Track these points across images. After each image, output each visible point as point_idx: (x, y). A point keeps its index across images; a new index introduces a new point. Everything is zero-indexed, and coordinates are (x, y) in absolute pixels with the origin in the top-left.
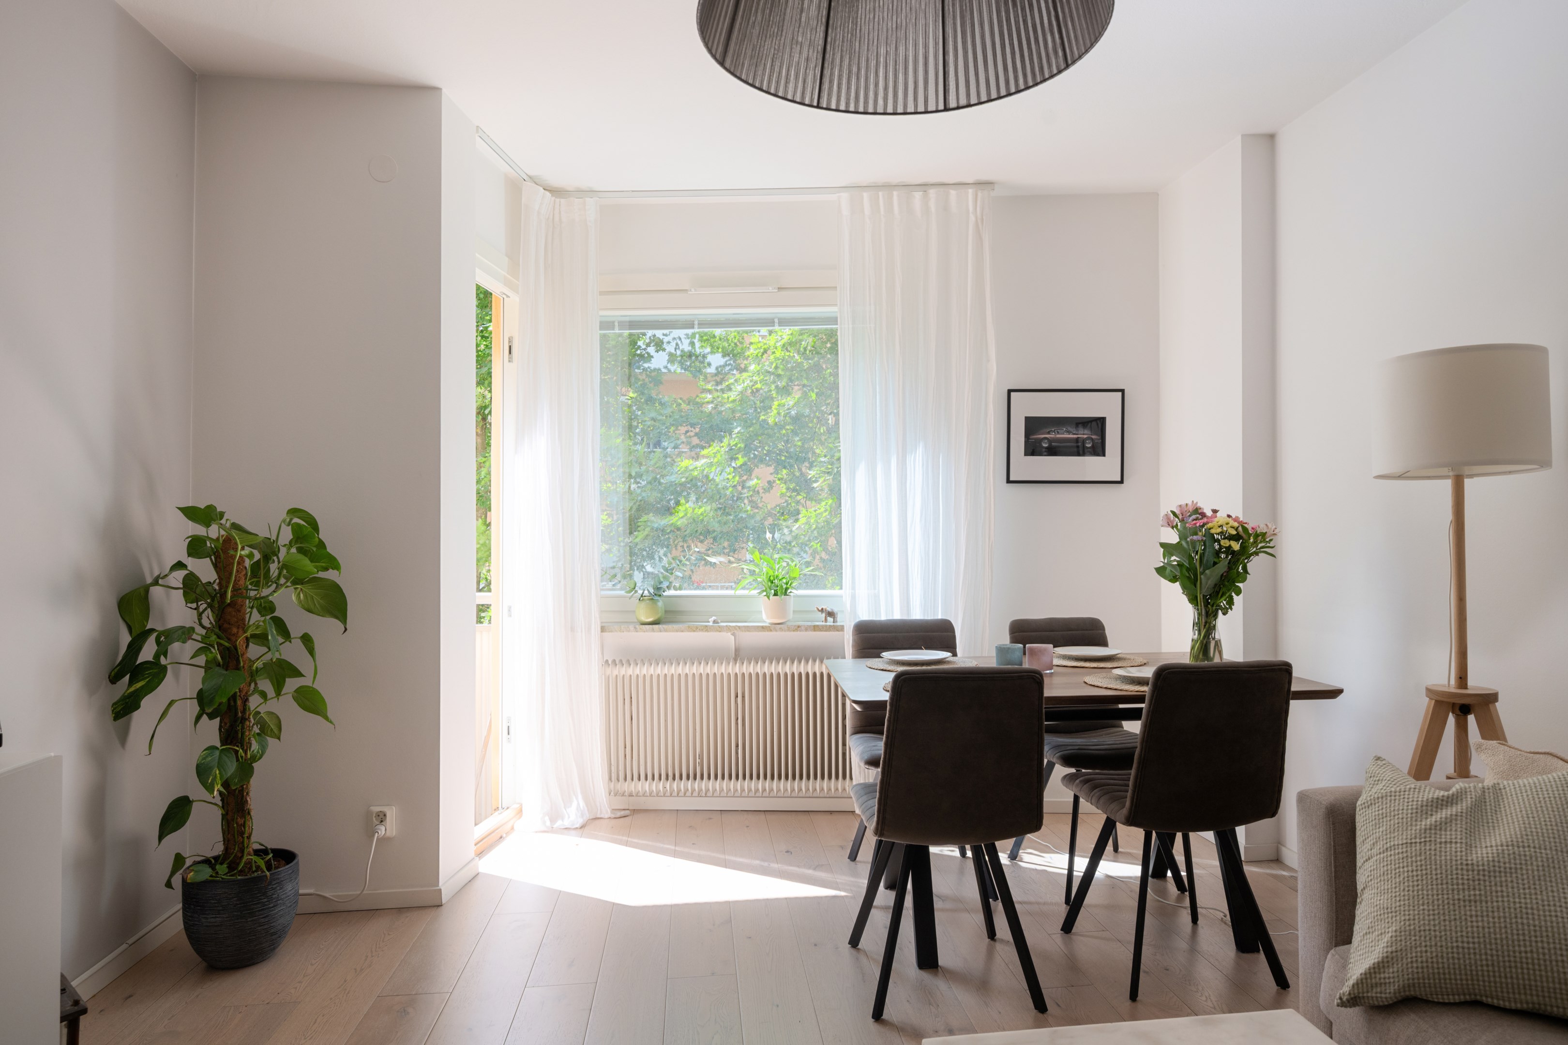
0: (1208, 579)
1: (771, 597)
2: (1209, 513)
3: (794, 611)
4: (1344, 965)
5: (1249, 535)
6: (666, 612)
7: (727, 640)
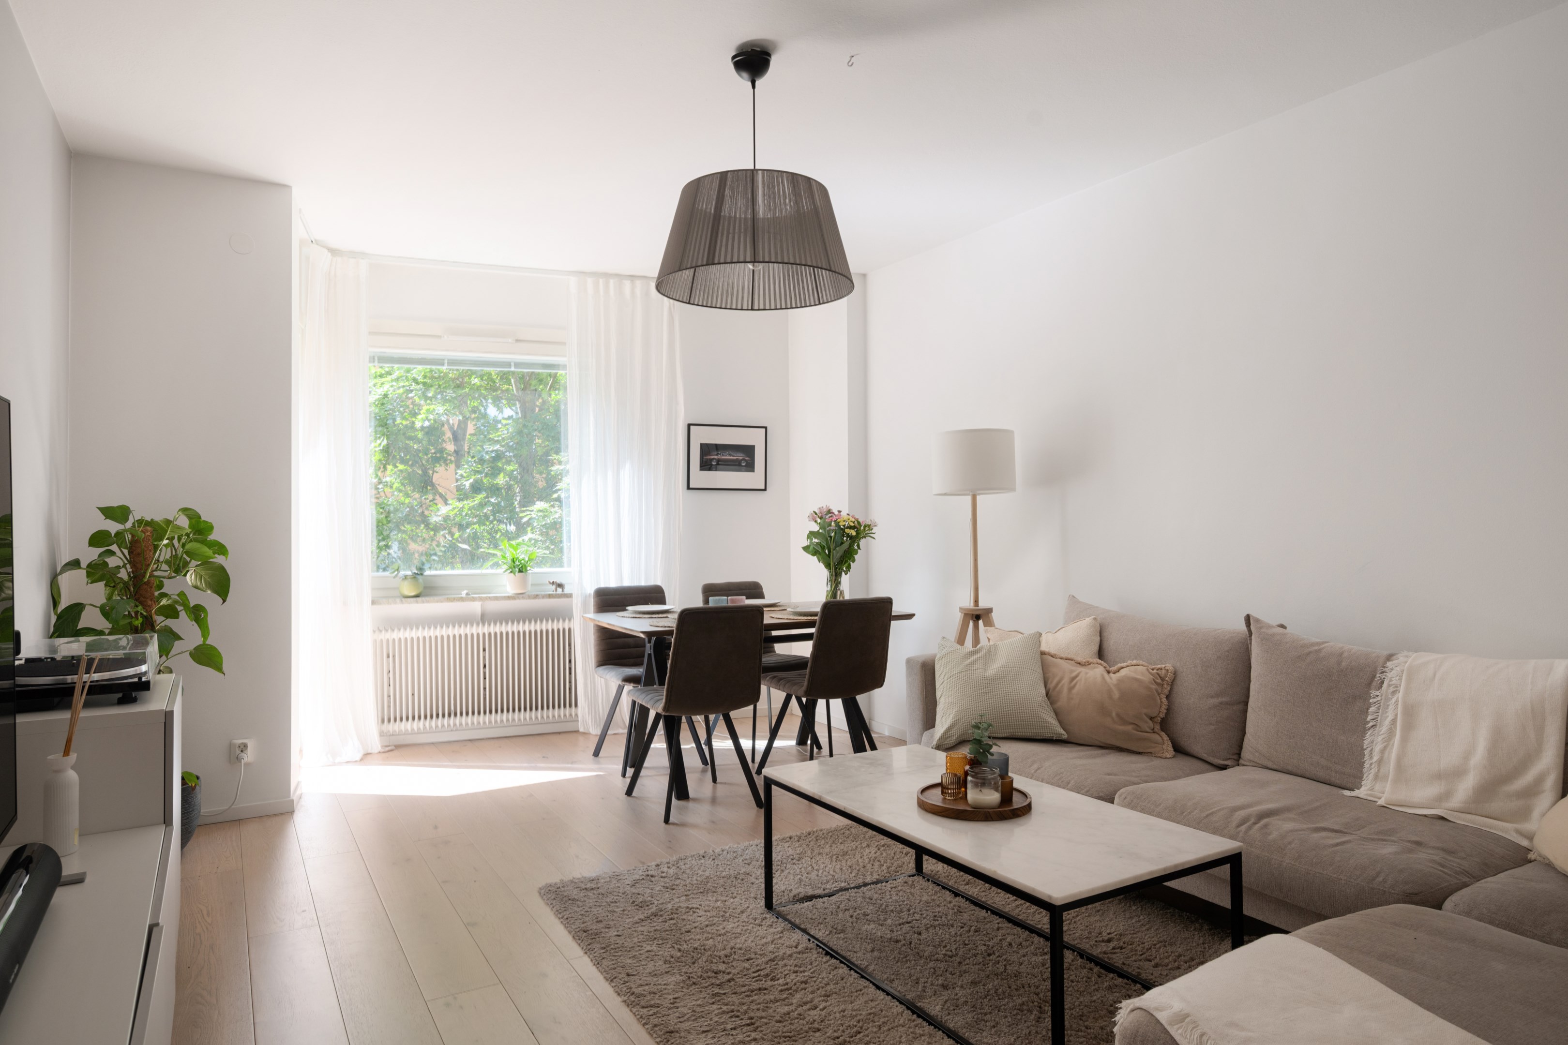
0: (838, 553)
1: (517, 574)
2: (836, 513)
3: (532, 585)
4: (932, 736)
5: (861, 526)
6: (425, 588)
7: (476, 607)
